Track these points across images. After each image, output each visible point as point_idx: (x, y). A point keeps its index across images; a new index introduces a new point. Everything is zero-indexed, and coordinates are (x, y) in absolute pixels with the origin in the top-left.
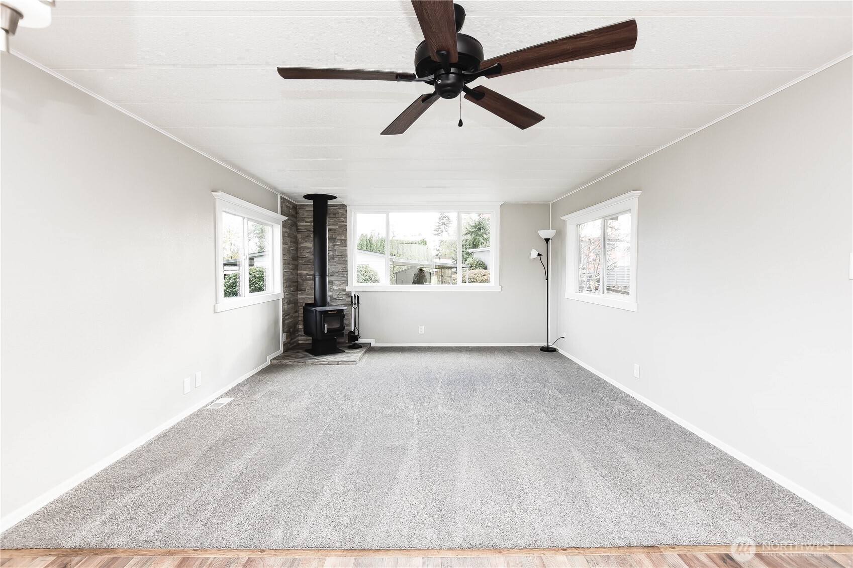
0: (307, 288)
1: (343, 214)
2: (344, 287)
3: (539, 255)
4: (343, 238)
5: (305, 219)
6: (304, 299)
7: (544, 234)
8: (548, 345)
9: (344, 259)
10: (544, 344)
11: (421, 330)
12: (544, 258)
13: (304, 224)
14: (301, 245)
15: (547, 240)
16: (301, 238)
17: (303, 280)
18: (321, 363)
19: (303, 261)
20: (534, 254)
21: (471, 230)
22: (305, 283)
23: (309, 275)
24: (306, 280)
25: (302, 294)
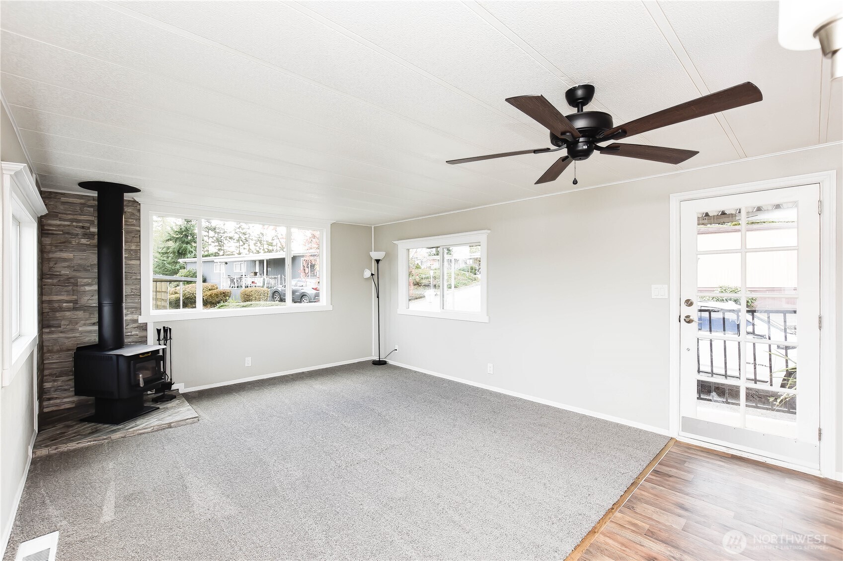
0: (63, 323)
1: (133, 214)
2: (135, 317)
3: (372, 275)
4: (133, 247)
5: (60, 215)
6: (56, 340)
7: (375, 255)
8: (379, 359)
9: (134, 277)
10: (377, 358)
11: (248, 362)
12: (375, 277)
13: (58, 222)
14: (51, 255)
15: (378, 261)
16: (51, 245)
17: (54, 310)
18: (140, 432)
19: (55, 281)
20: (367, 274)
21: (175, 236)
22: (58, 314)
23: (67, 302)
24: (61, 309)
25: (51, 333)
